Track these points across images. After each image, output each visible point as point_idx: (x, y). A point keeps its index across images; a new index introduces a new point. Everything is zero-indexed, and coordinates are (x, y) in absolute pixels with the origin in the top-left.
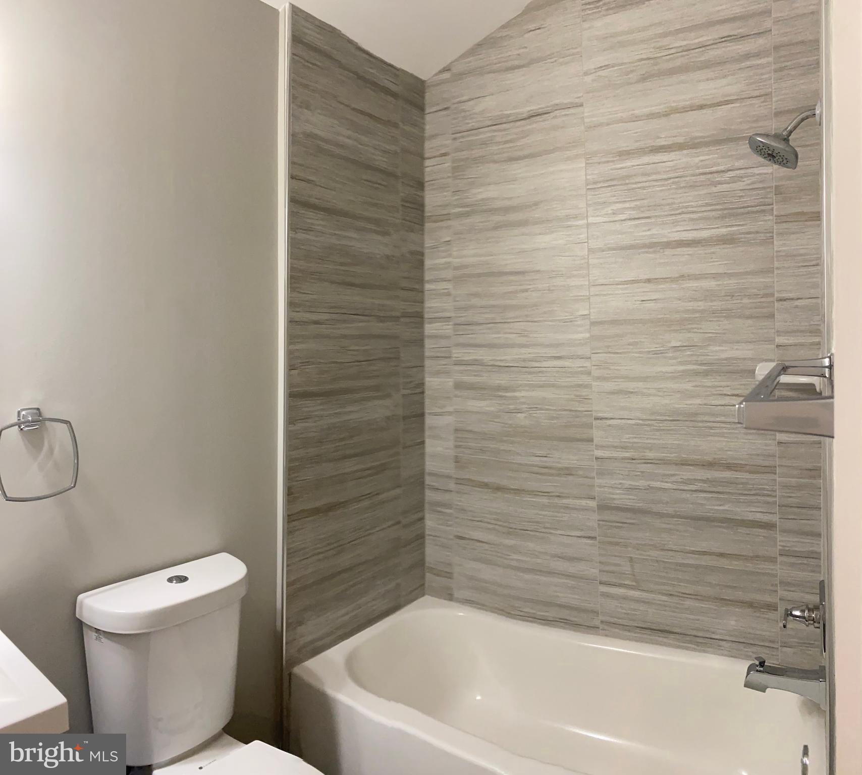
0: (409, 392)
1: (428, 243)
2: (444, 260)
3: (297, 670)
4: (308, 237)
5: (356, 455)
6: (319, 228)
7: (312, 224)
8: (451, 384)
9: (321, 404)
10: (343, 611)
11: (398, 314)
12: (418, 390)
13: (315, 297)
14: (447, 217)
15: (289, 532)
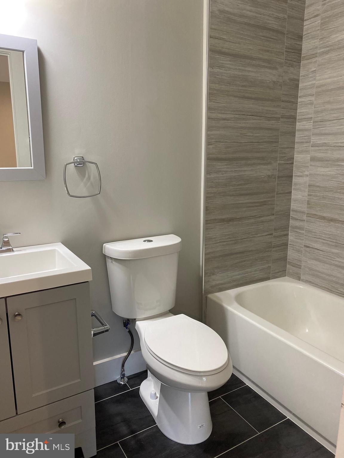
0: (283, 162)
1: (302, 73)
2: (310, 83)
3: (210, 296)
4: (221, 71)
5: (247, 194)
6: (228, 66)
7: (223, 63)
8: (309, 158)
9: (226, 165)
10: (237, 273)
11: (278, 116)
12: (290, 162)
13: (224, 105)
14: (314, 56)
15: (206, 229)
